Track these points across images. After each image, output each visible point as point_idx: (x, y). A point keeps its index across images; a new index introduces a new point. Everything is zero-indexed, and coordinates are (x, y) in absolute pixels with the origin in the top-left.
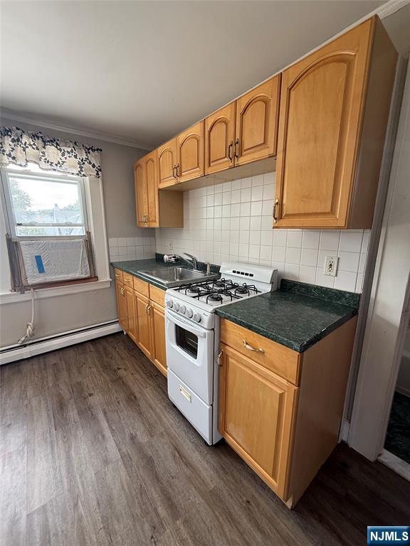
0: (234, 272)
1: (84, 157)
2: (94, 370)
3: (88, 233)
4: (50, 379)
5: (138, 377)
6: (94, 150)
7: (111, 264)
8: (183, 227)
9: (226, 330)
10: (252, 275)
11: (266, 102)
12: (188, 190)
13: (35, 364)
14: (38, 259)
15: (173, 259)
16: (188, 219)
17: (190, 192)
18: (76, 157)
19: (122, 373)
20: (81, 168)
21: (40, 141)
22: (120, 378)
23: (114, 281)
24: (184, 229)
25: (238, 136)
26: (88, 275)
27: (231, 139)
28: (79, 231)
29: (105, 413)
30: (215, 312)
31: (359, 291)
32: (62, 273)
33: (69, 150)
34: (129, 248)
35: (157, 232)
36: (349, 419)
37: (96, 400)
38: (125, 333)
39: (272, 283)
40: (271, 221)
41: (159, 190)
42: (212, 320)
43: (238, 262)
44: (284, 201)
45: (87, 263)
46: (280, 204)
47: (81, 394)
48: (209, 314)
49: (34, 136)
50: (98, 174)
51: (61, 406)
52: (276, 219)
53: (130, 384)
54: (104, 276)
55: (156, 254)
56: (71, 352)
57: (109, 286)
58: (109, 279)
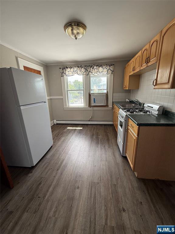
0: (148, 106)
1: (109, 68)
2: (102, 131)
3: (107, 92)
4: (93, 130)
5: (112, 136)
6: (111, 65)
7: (113, 102)
8: (138, 89)
10: (152, 108)
11: (157, 42)
12: (142, 74)
13: (91, 126)
14: (94, 99)
16: (141, 86)
17: (143, 74)
18: (106, 69)
19: (109, 134)
20: (107, 72)
21: (98, 67)
22: (108, 135)
23: (113, 108)
25: (149, 55)
26: (106, 105)
28: (105, 91)
29: (101, 140)
30: (127, 115)
32: (99, 103)
33: (105, 67)
34: (120, 96)
35: (131, 91)
37: (100, 137)
38: (114, 125)
41: (129, 76)
42: (126, 118)
45: (106, 101)
46: (156, 80)
47: (97, 134)
48: (125, 116)
49: (97, 66)
50: (112, 73)
51: (93, 135)
52: (154, 85)
53: (109, 137)
54: (110, 106)
56: (99, 126)
57: (111, 109)
58: (112, 107)
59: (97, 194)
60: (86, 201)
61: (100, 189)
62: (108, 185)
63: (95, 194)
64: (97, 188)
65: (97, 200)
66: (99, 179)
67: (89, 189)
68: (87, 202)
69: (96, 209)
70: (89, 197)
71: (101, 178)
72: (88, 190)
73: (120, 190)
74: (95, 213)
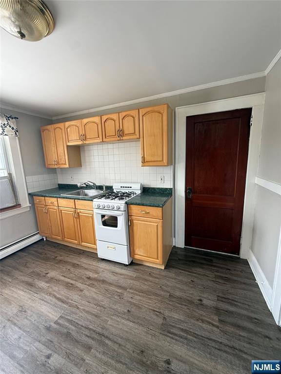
0: (121, 187)
1: (6, 122)
2: (38, 263)
3: (10, 174)
5: (73, 256)
6: (12, 118)
7: (29, 194)
9: (131, 210)
10: (131, 187)
11: (133, 117)
15: (84, 185)
16: (85, 162)
20: (3, 130)
22: (61, 260)
24: (82, 167)
25: (121, 127)
26: (15, 204)
27: (117, 128)
30: (126, 203)
31: (172, 187)
36: (175, 237)
37: (53, 274)
38: (45, 239)
39: (141, 189)
40: (141, 164)
41: (68, 146)
42: (125, 207)
43: (121, 182)
44: (145, 156)
46: (143, 157)
47: (40, 276)
48: (123, 205)
50: (16, 134)
51: (31, 285)
52: (143, 163)
53: (70, 261)
54: (25, 203)
55: (59, 184)
57: (29, 209)
58: (29, 205)
59: (182, 326)
60: (193, 350)
61: (174, 318)
62: (169, 304)
63: (182, 330)
64: (173, 323)
65: (191, 330)
66: (157, 315)
67: (172, 338)
68: (195, 348)
69: (203, 335)
70: (185, 341)
71: (155, 310)
72: (174, 341)
73: (178, 293)
74: (208, 338)
